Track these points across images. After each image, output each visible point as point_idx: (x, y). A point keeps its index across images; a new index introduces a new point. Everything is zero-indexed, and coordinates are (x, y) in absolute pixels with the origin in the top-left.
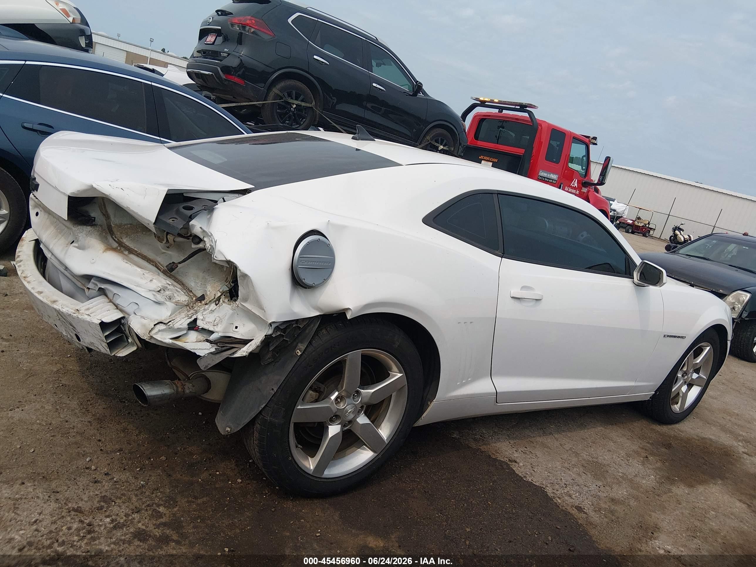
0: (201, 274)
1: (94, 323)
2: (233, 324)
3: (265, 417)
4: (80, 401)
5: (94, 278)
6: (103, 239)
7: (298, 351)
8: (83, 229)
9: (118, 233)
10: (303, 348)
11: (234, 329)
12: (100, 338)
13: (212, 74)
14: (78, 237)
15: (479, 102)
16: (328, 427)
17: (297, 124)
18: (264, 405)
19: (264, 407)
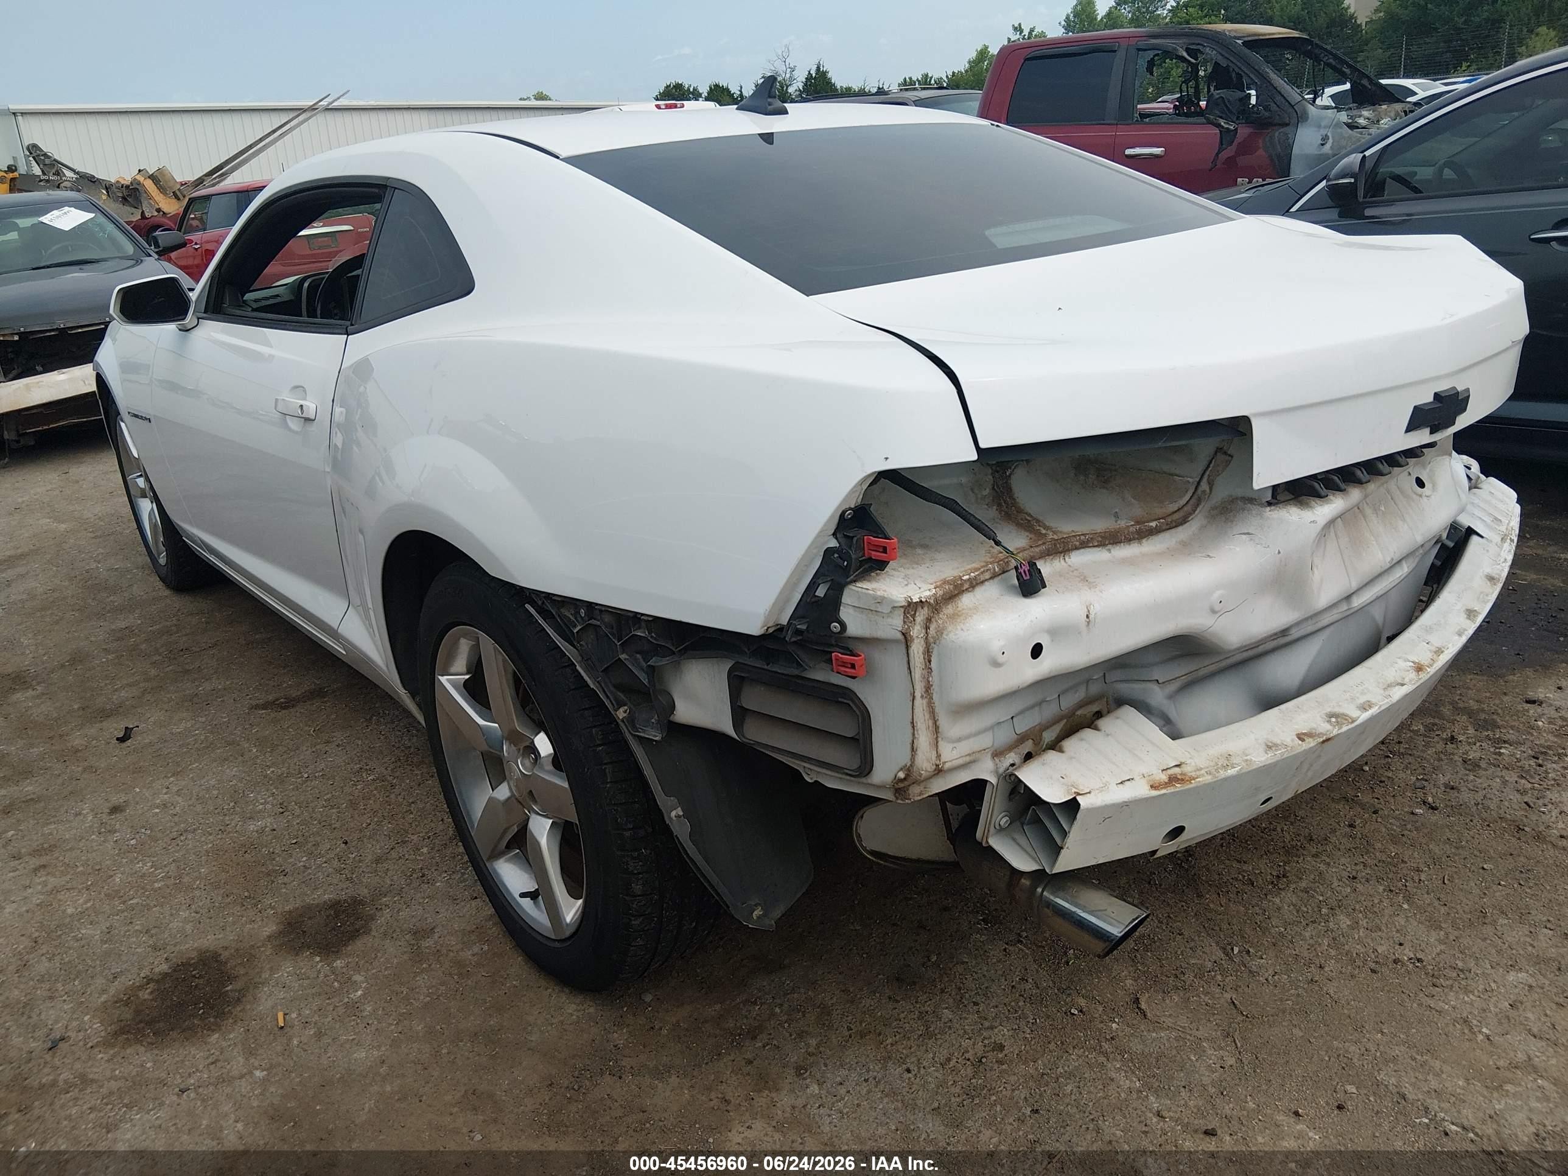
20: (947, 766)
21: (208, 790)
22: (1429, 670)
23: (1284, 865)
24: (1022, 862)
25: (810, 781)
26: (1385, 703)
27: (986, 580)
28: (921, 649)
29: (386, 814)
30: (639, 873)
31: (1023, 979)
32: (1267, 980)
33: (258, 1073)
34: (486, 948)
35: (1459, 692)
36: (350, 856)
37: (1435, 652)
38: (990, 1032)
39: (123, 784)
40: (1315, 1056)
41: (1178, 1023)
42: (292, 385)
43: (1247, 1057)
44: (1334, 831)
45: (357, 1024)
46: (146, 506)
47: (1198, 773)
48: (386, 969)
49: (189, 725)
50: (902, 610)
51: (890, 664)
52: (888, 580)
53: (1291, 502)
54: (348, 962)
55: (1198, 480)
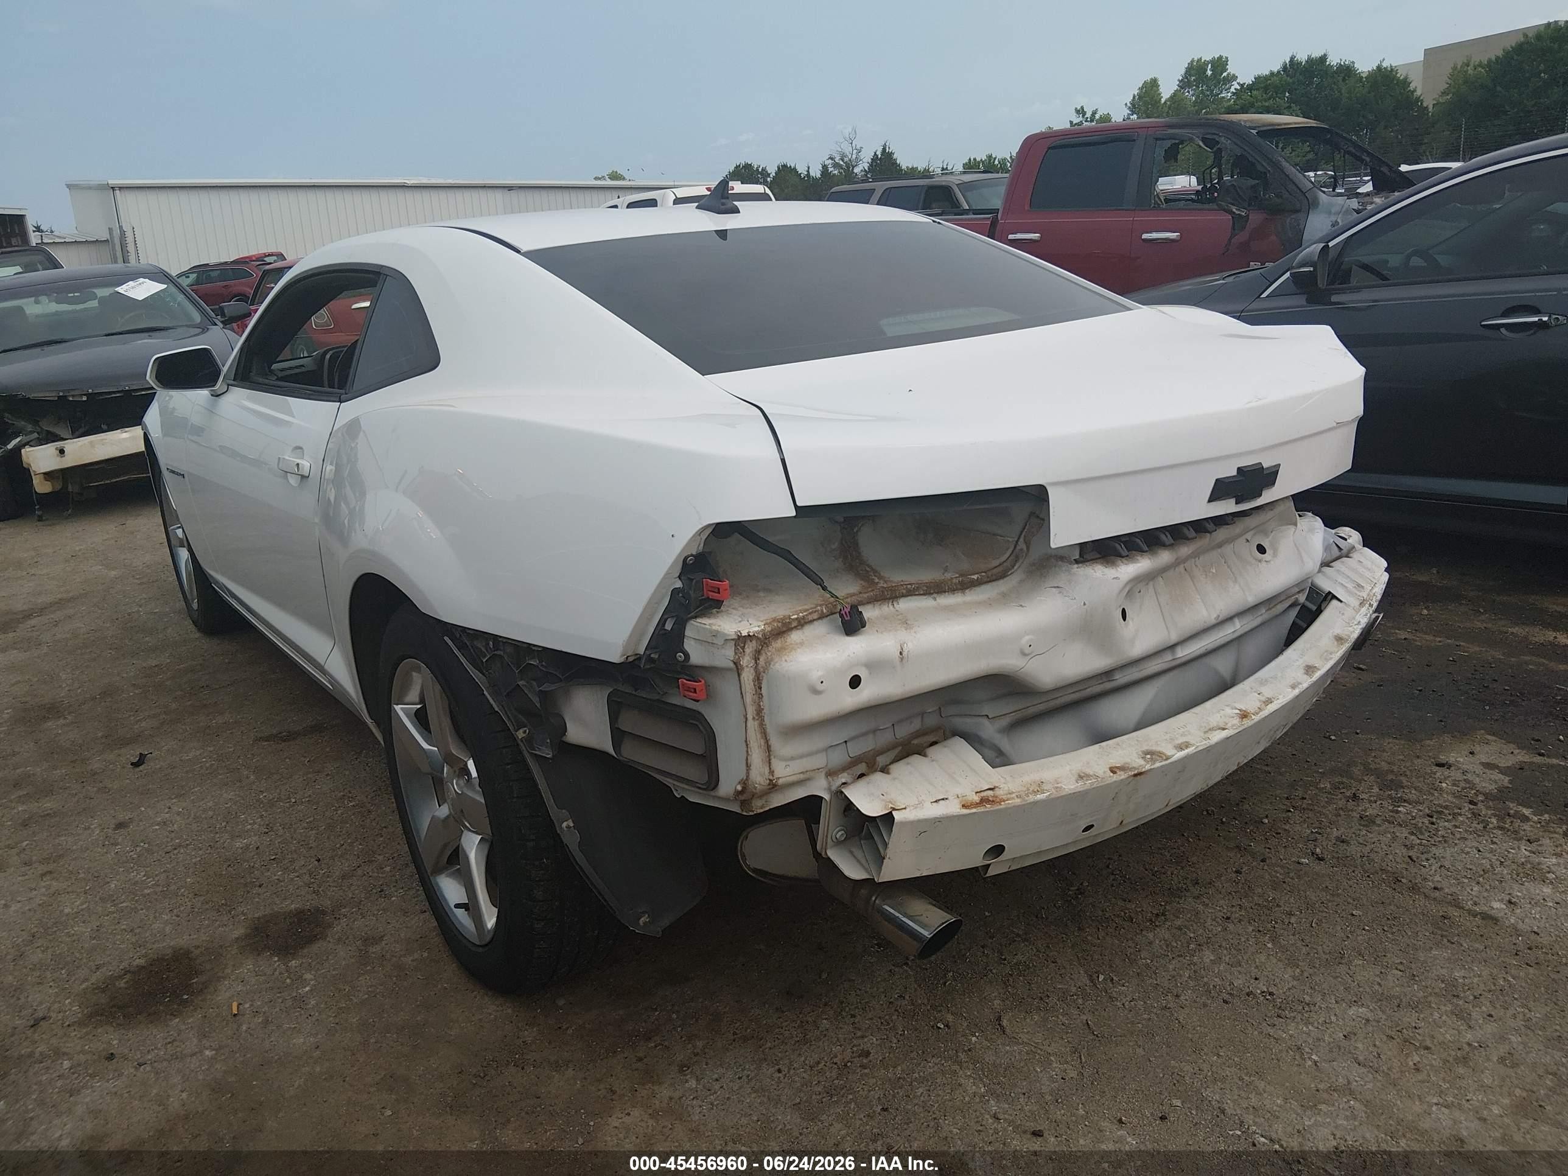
20: (780, 782)
21: (204, 811)
22: (1253, 717)
23: (1166, 905)
24: (853, 871)
25: (679, 796)
26: (1203, 744)
27: (814, 620)
28: (751, 677)
29: (359, 837)
30: (539, 881)
31: (901, 996)
32: (1123, 1004)
33: (207, 1053)
34: (425, 954)
35: (1373, 755)
36: (320, 871)
37: (1264, 702)
38: (860, 1041)
39: (131, 803)
40: (1152, 1073)
41: (1034, 1039)
42: (295, 445)
43: (1087, 1072)
44: (1220, 876)
45: (301, 1015)
46: (184, 554)
47: (1009, 796)
48: (334, 970)
49: (198, 753)
50: (733, 642)
51: (726, 688)
52: (725, 617)
53: (1099, 561)
54: (302, 963)
55: (1016, 539)
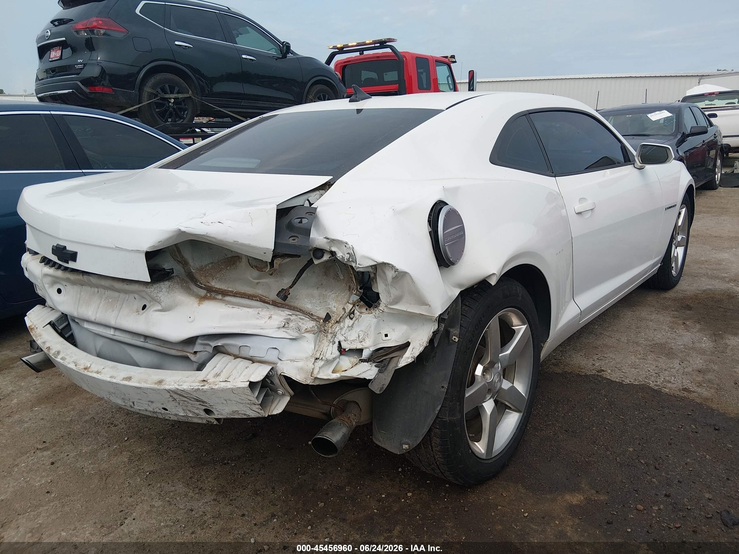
0: (316, 292)
1: (240, 388)
2: (380, 333)
3: (443, 418)
4: (183, 482)
5: (200, 337)
6: (188, 291)
7: (454, 337)
8: (160, 287)
9: (202, 278)
10: (457, 332)
11: (384, 338)
12: (249, 402)
13: (72, 91)
14: (158, 298)
15: (337, 50)
16: (483, 405)
17: (181, 118)
18: (440, 407)
19: (440, 409)
